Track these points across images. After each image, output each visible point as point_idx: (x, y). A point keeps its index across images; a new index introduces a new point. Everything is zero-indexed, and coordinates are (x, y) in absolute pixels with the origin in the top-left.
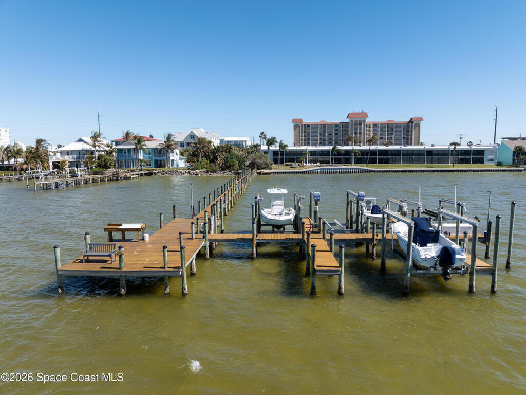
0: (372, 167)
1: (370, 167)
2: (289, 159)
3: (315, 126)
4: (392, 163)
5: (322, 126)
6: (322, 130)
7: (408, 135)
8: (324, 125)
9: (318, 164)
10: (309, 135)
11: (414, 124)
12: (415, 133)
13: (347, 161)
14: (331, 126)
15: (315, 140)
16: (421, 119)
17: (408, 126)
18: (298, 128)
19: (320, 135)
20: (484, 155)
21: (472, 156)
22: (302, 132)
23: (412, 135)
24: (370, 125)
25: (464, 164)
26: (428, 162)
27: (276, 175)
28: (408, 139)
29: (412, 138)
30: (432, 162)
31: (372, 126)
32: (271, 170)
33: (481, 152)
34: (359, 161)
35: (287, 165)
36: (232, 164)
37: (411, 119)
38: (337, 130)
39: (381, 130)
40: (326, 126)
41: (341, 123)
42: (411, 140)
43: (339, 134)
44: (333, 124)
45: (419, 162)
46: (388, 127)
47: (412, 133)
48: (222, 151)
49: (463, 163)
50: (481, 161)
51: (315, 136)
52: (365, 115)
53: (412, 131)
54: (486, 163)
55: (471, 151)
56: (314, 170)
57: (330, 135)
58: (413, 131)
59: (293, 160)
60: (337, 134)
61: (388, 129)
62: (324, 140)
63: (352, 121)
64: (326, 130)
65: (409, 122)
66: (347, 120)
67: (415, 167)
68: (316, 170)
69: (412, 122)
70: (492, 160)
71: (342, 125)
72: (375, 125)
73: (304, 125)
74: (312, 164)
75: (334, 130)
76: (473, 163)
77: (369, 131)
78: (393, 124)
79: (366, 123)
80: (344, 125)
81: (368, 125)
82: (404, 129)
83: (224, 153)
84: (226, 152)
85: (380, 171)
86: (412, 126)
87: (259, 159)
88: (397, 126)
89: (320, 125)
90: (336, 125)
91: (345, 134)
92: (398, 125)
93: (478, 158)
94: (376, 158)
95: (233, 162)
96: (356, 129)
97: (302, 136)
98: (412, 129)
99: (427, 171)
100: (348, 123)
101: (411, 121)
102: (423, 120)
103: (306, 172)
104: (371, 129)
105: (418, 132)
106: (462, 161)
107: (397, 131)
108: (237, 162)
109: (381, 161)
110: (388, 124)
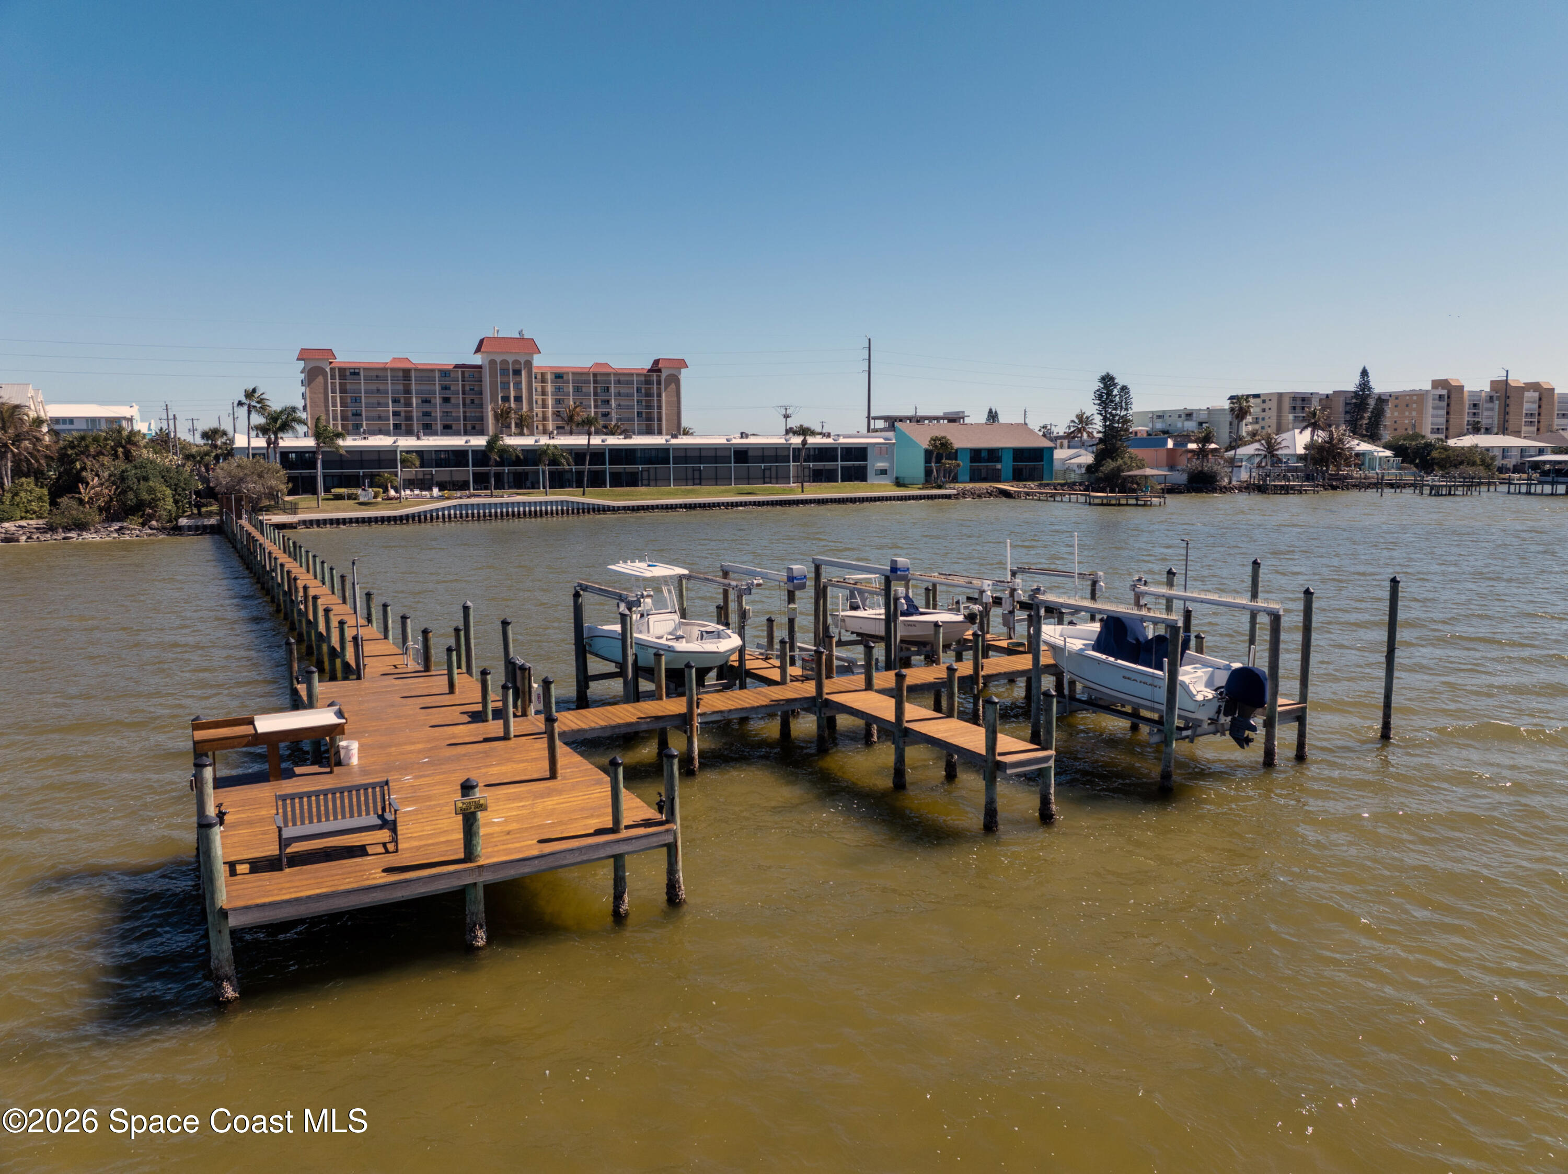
0: (598, 496)
1: (593, 497)
2: (340, 476)
3: (377, 374)
4: (648, 485)
5: (401, 374)
6: (401, 387)
7: (649, 406)
8: (406, 373)
9: (436, 491)
10: (357, 400)
11: (664, 375)
12: (667, 402)
13: (521, 482)
14: (426, 374)
15: (380, 418)
16: (682, 364)
17: (648, 382)
18: (320, 379)
19: (395, 401)
20: (865, 459)
21: (839, 463)
22: (333, 391)
23: (660, 407)
24: (543, 375)
25: (825, 484)
26: (739, 480)
27: (315, 529)
28: (649, 419)
29: (660, 414)
30: (749, 480)
31: (549, 377)
32: (295, 513)
33: (859, 453)
34: (558, 481)
35: (339, 497)
36: (145, 496)
37: (656, 362)
38: (445, 388)
39: (577, 390)
40: (413, 374)
41: (457, 366)
42: (660, 420)
43: (453, 401)
44: (433, 371)
45: (718, 479)
46: (595, 382)
47: (659, 401)
48: (100, 453)
49: (821, 481)
50: (859, 475)
51: (379, 404)
52: (531, 346)
53: (659, 395)
54: (872, 480)
55: (837, 449)
56: (437, 510)
57: (426, 401)
58: (664, 395)
59: (353, 482)
60: (446, 400)
61: (595, 388)
62: (409, 418)
63: (492, 362)
64: (413, 387)
65: (650, 371)
66: (477, 360)
67: (709, 494)
68: (443, 509)
69: (659, 371)
70: (884, 472)
71: (463, 373)
72: (559, 376)
73: (340, 369)
74: (417, 492)
75: (437, 388)
76: (842, 481)
77: (544, 393)
78: (608, 374)
79: (534, 371)
80: (470, 373)
81: (539, 377)
82: (638, 390)
83: (106, 460)
84: (116, 456)
85: (626, 509)
86: (659, 383)
87: (255, 478)
88: (619, 382)
89: (392, 370)
90: (445, 373)
91: (472, 401)
92: (623, 378)
93: (853, 466)
94: (604, 472)
95: (151, 490)
96: (506, 386)
97: (334, 405)
98: (659, 389)
99: (745, 504)
100: (480, 367)
101: (656, 367)
102: (687, 367)
103: (413, 516)
104: (549, 388)
105: (675, 399)
106: (819, 476)
107: (619, 394)
108: (168, 492)
109: (618, 481)
110: (595, 375)
